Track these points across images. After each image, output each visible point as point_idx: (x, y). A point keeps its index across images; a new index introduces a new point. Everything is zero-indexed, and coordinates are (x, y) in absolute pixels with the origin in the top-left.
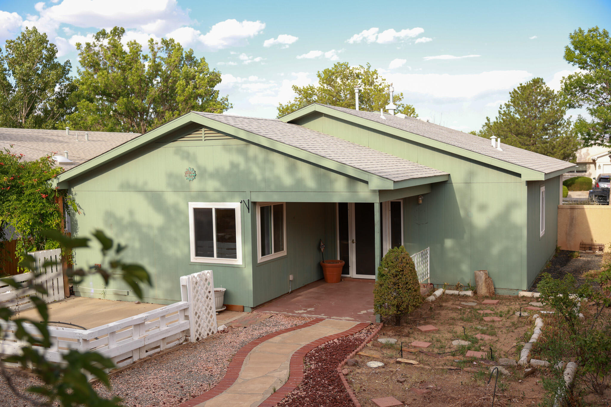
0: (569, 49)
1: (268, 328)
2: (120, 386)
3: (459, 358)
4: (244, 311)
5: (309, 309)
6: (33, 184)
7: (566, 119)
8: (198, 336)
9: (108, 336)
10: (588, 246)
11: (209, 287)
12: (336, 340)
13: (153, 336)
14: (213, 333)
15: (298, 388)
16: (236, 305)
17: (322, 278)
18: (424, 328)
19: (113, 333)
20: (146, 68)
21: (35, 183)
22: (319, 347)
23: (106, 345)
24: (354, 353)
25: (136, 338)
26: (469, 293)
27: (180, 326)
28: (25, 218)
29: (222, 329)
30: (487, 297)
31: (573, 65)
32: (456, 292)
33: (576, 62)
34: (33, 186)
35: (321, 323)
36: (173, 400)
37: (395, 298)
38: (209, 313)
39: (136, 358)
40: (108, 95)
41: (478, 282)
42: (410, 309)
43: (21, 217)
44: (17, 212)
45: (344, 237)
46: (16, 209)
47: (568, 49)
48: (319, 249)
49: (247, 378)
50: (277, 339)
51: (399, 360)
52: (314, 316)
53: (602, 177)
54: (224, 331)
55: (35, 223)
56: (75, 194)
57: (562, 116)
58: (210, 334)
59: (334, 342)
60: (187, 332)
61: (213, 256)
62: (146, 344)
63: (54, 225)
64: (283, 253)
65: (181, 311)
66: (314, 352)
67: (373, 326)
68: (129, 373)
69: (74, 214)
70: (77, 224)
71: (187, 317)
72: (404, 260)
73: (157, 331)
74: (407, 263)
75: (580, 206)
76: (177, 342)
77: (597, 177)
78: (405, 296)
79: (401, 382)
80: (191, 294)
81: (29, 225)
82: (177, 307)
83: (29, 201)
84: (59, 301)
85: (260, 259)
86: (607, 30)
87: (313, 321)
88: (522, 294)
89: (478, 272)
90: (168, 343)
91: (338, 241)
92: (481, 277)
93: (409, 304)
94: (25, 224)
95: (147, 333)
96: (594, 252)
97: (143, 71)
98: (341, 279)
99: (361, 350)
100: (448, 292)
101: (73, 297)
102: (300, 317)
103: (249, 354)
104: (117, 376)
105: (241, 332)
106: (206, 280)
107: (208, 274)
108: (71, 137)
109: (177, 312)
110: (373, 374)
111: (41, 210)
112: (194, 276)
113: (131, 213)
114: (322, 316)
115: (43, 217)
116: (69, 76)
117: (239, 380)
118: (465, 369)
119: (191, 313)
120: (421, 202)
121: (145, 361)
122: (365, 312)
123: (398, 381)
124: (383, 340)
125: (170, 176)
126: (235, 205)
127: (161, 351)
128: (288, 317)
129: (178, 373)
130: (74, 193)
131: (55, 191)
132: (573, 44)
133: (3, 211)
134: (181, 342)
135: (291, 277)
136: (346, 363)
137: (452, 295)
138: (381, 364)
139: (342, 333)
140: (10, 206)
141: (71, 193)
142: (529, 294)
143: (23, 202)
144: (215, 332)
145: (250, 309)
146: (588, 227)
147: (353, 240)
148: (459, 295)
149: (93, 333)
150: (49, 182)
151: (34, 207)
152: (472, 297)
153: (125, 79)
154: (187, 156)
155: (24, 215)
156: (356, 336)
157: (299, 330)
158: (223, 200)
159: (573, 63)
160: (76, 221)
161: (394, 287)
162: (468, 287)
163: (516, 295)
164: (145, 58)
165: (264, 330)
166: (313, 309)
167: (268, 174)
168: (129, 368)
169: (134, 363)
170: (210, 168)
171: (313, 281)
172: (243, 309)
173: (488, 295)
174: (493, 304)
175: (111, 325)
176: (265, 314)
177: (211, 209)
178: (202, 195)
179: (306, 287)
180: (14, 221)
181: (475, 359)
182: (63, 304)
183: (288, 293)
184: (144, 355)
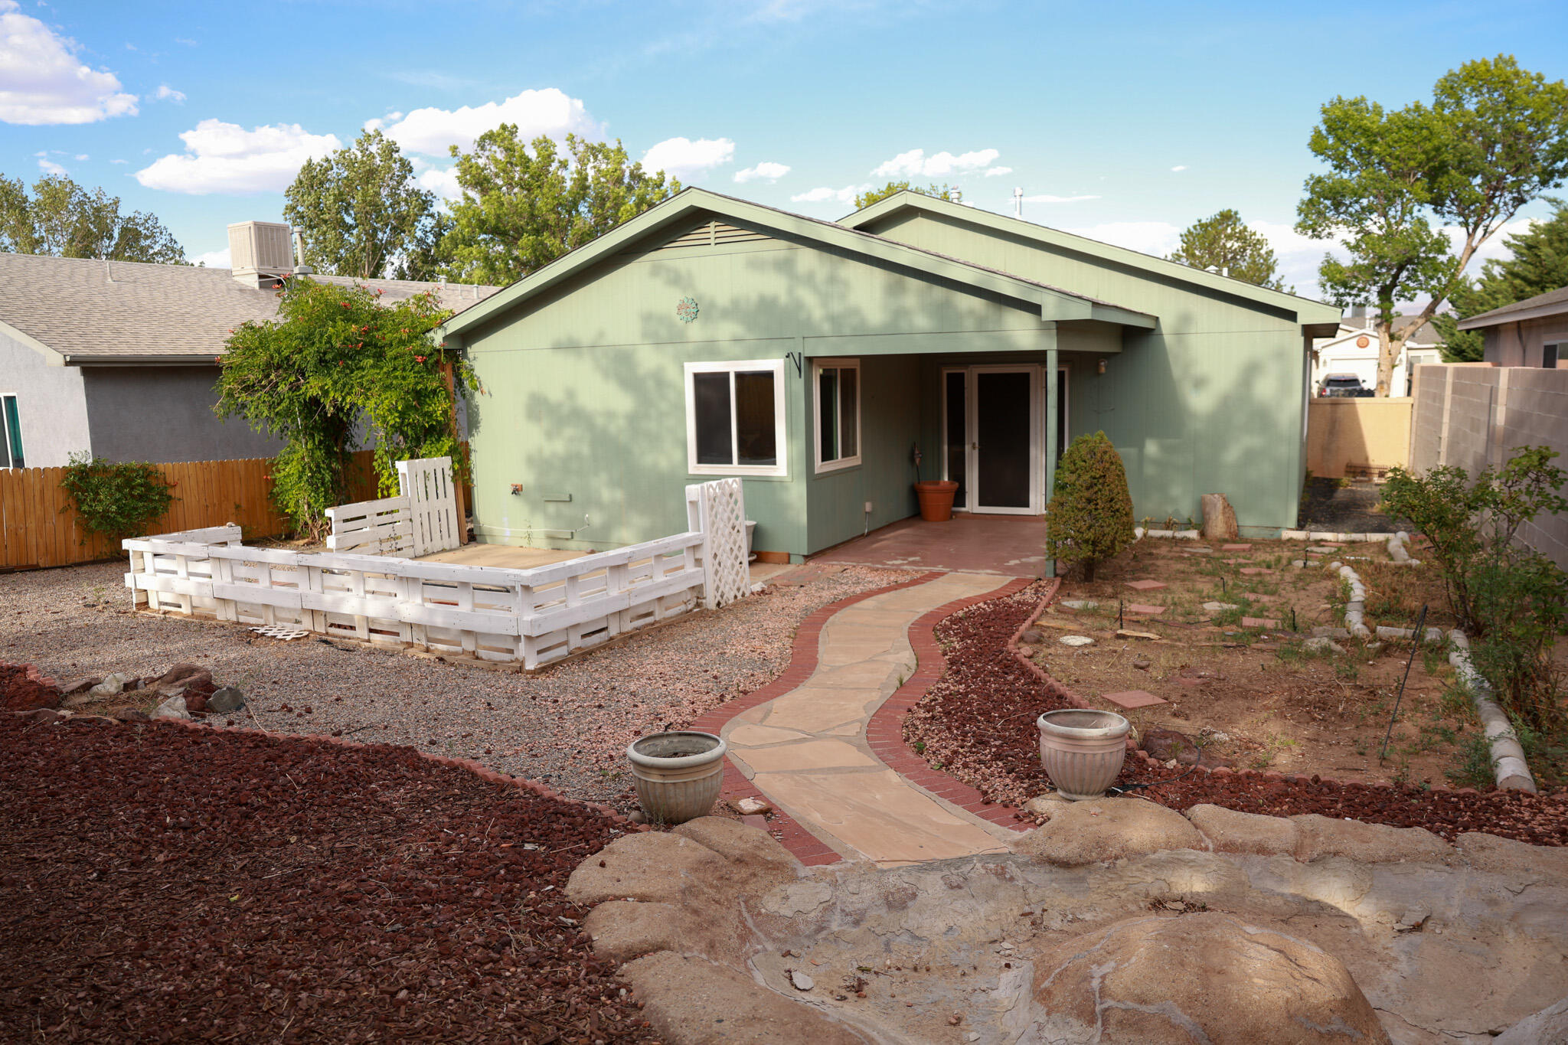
0: (1320, 132)
1: (846, 587)
2: (597, 675)
3: (1230, 630)
4: (789, 563)
5: (911, 559)
6: (401, 339)
7: (1274, 281)
8: (719, 598)
9: (566, 584)
10: (1359, 470)
11: (736, 508)
12: (981, 604)
13: (643, 592)
14: (743, 595)
15: (945, 681)
16: (775, 551)
17: (917, 511)
18: (1140, 585)
19: (573, 579)
20: (569, 184)
21: (405, 336)
22: (955, 615)
23: (561, 602)
24: (1028, 622)
25: (614, 593)
26: (1193, 534)
27: (688, 577)
28: (391, 398)
29: (760, 589)
30: (1226, 541)
31: (1323, 161)
32: (1169, 533)
33: (1329, 157)
34: (402, 342)
35: (941, 578)
36: (706, 697)
37: (1089, 528)
38: (737, 557)
39: (613, 631)
40: (504, 233)
41: (1209, 514)
42: (1117, 548)
43: (383, 397)
44: (376, 389)
45: (957, 439)
46: (373, 382)
47: (1318, 132)
48: (912, 459)
49: (837, 664)
50: (868, 603)
51: (1119, 632)
52: (927, 570)
53: (1332, 378)
54: (763, 592)
55: (408, 407)
56: (475, 358)
57: (1268, 276)
58: (739, 597)
59: (979, 608)
60: (698, 590)
61: (730, 462)
62: (632, 604)
63: (439, 413)
64: (855, 461)
65: (688, 548)
66: (948, 623)
67: (1043, 583)
68: (605, 655)
69: (472, 395)
70: (477, 414)
71: (698, 562)
72: (1107, 457)
73: (649, 583)
74: (1112, 463)
75: (1349, 400)
76: (683, 608)
77: (1321, 379)
78: (1109, 525)
79: (1142, 668)
80: (704, 518)
81: (397, 411)
82: (684, 541)
83: (395, 369)
84: (451, 550)
85: (820, 467)
86: (1380, 103)
87: (927, 576)
88: (1286, 535)
89: (1209, 497)
90: (666, 609)
91: (946, 448)
92: (1215, 505)
93: (1115, 538)
94: (389, 410)
95: (632, 586)
96: (1370, 480)
97: (562, 189)
98: (951, 515)
99: (1038, 619)
100: (1152, 533)
101: (473, 544)
102: (896, 570)
103: (824, 626)
104: (585, 660)
105: (797, 593)
106: (731, 495)
107: (735, 485)
108: (450, 292)
109: (681, 552)
110: (1078, 655)
111: (417, 383)
112: (711, 486)
113: (571, 394)
114: (939, 568)
115: (421, 396)
116: (432, 210)
117: (820, 667)
118: (1254, 645)
119: (706, 555)
120: (1103, 370)
121: (631, 637)
122: (1017, 562)
123: (1136, 666)
124: (1068, 603)
125: (647, 318)
126: (775, 364)
127: (656, 622)
128: (877, 570)
129: (699, 656)
130: (471, 356)
131: (439, 351)
132: (1325, 123)
133: (352, 387)
134: (690, 607)
135: (868, 507)
136: (1021, 639)
137: (1161, 538)
138: (1088, 641)
139: (990, 594)
140: (362, 377)
141: (465, 355)
142: (1300, 535)
143: (385, 370)
144: (747, 595)
145: (802, 559)
146: (1361, 437)
147: (974, 444)
148: (1174, 538)
149: (540, 574)
150: (428, 335)
151: (404, 378)
152: (1198, 542)
153: (532, 205)
154: (676, 280)
155: (388, 394)
156: (1017, 597)
157: (904, 590)
158: (751, 356)
159: (1322, 157)
160: (477, 407)
161: (1089, 507)
162: (1188, 525)
163: (1275, 537)
164: (564, 165)
165: (840, 591)
166: (918, 558)
167: (836, 307)
168: (604, 647)
169: (611, 639)
170: (723, 299)
171: (900, 518)
172: (787, 559)
173: (1227, 536)
174: (1244, 550)
175: (570, 563)
176: (831, 567)
177: (727, 374)
178: (710, 350)
179: (891, 526)
180: (371, 404)
181: (1262, 630)
182: (459, 554)
183: (863, 535)
184: (629, 626)
